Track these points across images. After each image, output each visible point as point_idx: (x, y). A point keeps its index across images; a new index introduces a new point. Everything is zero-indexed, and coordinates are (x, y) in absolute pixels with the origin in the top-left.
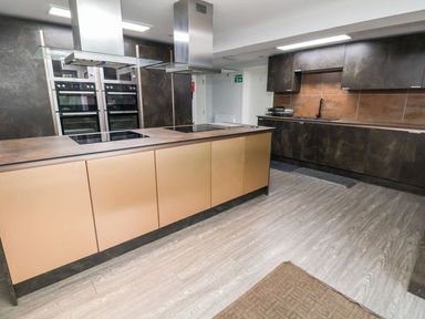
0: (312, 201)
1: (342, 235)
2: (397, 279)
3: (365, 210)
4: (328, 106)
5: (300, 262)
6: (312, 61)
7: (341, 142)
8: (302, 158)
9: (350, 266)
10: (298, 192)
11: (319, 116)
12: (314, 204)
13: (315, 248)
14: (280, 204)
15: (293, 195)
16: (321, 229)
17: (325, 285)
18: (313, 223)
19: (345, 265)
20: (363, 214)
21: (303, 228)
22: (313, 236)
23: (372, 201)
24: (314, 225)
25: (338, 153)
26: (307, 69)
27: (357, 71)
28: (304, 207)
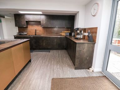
0: (45, 59)
1: (57, 64)
2: (72, 68)
3: (56, 57)
4: (37, 32)
5: (55, 77)
6: (31, 18)
7: (45, 41)
8: (34, 47)
9: (64, 71)
10: (39, 58)
11: (36, 34)
12: (46, 60)
13: (55, 71)
14: (37, 63)
15: (39, 59)
16: (52, 65)
17: (64, 78)
18: (49, 64)
19: (63, 71)
20: (57, 57)
21: (48, 67)
22: (52, 68)
23: (56, 54)
24: (50, 65)
25: (44, 44)
26: (30, 20)
27: (44, 22)
28: (44, 61)
